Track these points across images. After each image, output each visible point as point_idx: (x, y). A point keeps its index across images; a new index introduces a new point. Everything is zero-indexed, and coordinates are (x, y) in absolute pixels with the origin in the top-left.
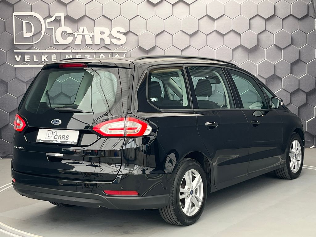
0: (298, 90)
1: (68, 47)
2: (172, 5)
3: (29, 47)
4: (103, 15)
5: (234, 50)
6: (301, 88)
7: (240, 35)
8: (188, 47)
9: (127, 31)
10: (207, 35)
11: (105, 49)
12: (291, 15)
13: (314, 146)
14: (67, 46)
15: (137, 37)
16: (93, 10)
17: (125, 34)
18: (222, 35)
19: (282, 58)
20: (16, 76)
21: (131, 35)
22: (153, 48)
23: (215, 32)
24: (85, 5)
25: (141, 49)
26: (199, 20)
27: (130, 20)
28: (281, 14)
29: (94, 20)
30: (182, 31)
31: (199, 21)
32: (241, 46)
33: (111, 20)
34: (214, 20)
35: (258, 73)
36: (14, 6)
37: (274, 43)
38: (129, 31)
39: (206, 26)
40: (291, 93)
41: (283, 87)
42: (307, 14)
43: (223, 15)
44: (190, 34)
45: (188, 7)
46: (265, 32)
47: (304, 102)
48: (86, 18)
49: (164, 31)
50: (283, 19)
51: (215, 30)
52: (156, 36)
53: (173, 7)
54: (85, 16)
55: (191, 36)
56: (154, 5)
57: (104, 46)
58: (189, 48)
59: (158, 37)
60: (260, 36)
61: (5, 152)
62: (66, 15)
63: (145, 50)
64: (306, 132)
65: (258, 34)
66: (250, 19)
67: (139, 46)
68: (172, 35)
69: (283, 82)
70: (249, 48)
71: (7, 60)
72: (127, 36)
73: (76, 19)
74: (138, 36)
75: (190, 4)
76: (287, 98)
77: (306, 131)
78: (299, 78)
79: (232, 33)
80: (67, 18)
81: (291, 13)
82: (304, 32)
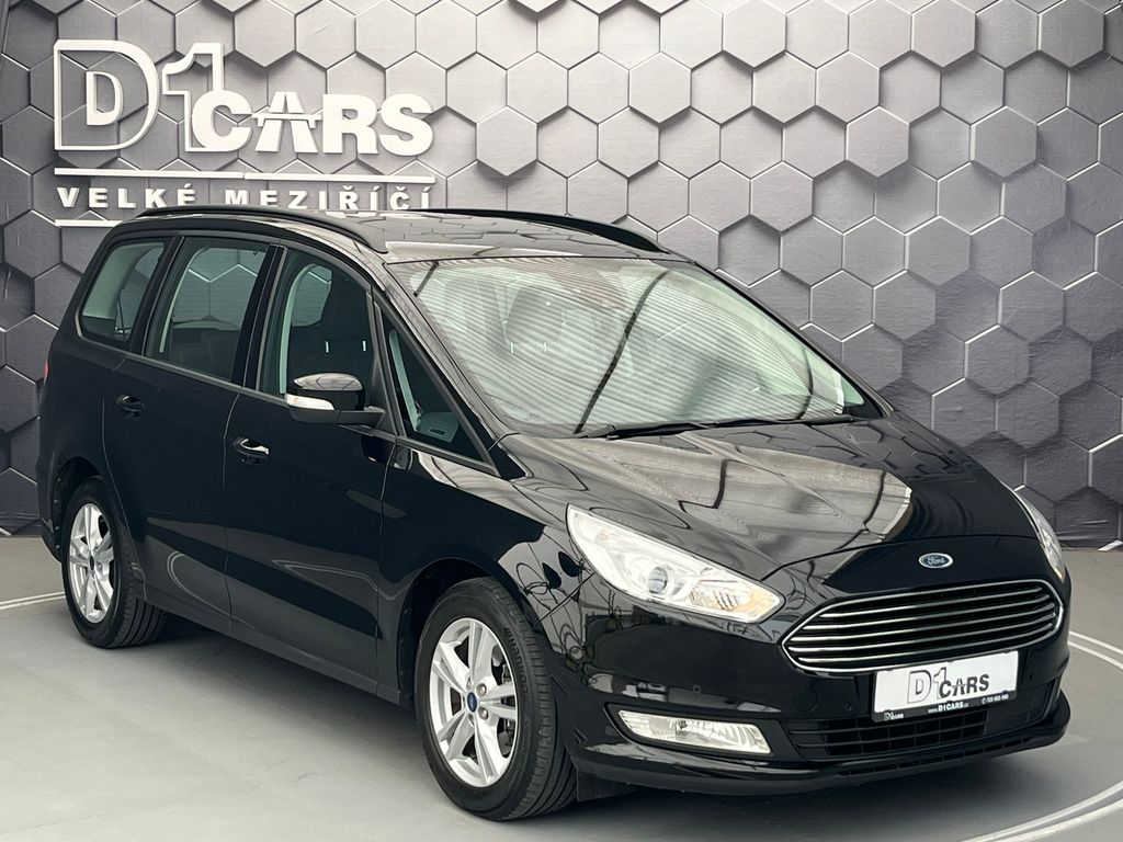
0: (1062, 334)
1: (236, 160)
2: (597, 18)
3: (104, 161)
4: (356, 52)
5: (818, 181)
6: (1072, 324)
7: (841, 124)
8: (654, 166)
9: (436, 109)
10: (722, 125)
11: (360, 169)
12: (1038, 54)
13: (1117, 543)
14: (232, 159)
15: (472, 129)
16: (321, 35)
17: (430, 119)
18: (777, 126)
19: (1002, 213)
20: (61, 258)
21: (450, 123)
22: (529, 169)
23: (749, 117)
24: (296, 15)
25: (484, 170)
26: (693, 70)
27: (447, 70)
28: (1002, 48)
29: (324, 70)
30: (633, 110)
31: (695, 73)
32: (846, 166)
33: (383, 70)
34: (748, 70)
35: (907, 267)
36: (61, 19)
37: (973, 158)
38: (446, 109)
39: (720, 93)
40: (1031, 344)
41: (1003, 319)
42: (1101, 48)
43: (782, 55)
44: (660, 121)
45: (656, 24)
46: (938, 116)
47: (1085, 377)
48: (298, 60)
49: (567, 108)
50: (1009, 70)
51: (753, 109)
52: (541, 125)
53: (603, 23)
54: (294, 53)
55: (664, 127)
56: (535, 17)
57: (357, 161)
58: (657, 171)
59: (545, 130)
60: (917, 131)
61: (22, 515)
62: (229, 50)
63: (501, 174)
64: (1088, 487)
65: (912, 125)
66: (883, 69)
67: (479, 161)
68: (597, 124)
69: (1003, 302)
70: (878, 175)
71: (33, 203)
72: (435, 126)
73: (265, 65)
74: (474, 124)
75: (661, 11)
76: (1016, 359)
77: (1090, 484)
78: (1065, 289)
79: (814, 119)
80: (234, 59)
81: (1039, 48)
82: (1089, 116)
